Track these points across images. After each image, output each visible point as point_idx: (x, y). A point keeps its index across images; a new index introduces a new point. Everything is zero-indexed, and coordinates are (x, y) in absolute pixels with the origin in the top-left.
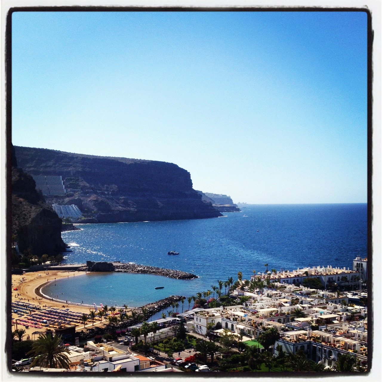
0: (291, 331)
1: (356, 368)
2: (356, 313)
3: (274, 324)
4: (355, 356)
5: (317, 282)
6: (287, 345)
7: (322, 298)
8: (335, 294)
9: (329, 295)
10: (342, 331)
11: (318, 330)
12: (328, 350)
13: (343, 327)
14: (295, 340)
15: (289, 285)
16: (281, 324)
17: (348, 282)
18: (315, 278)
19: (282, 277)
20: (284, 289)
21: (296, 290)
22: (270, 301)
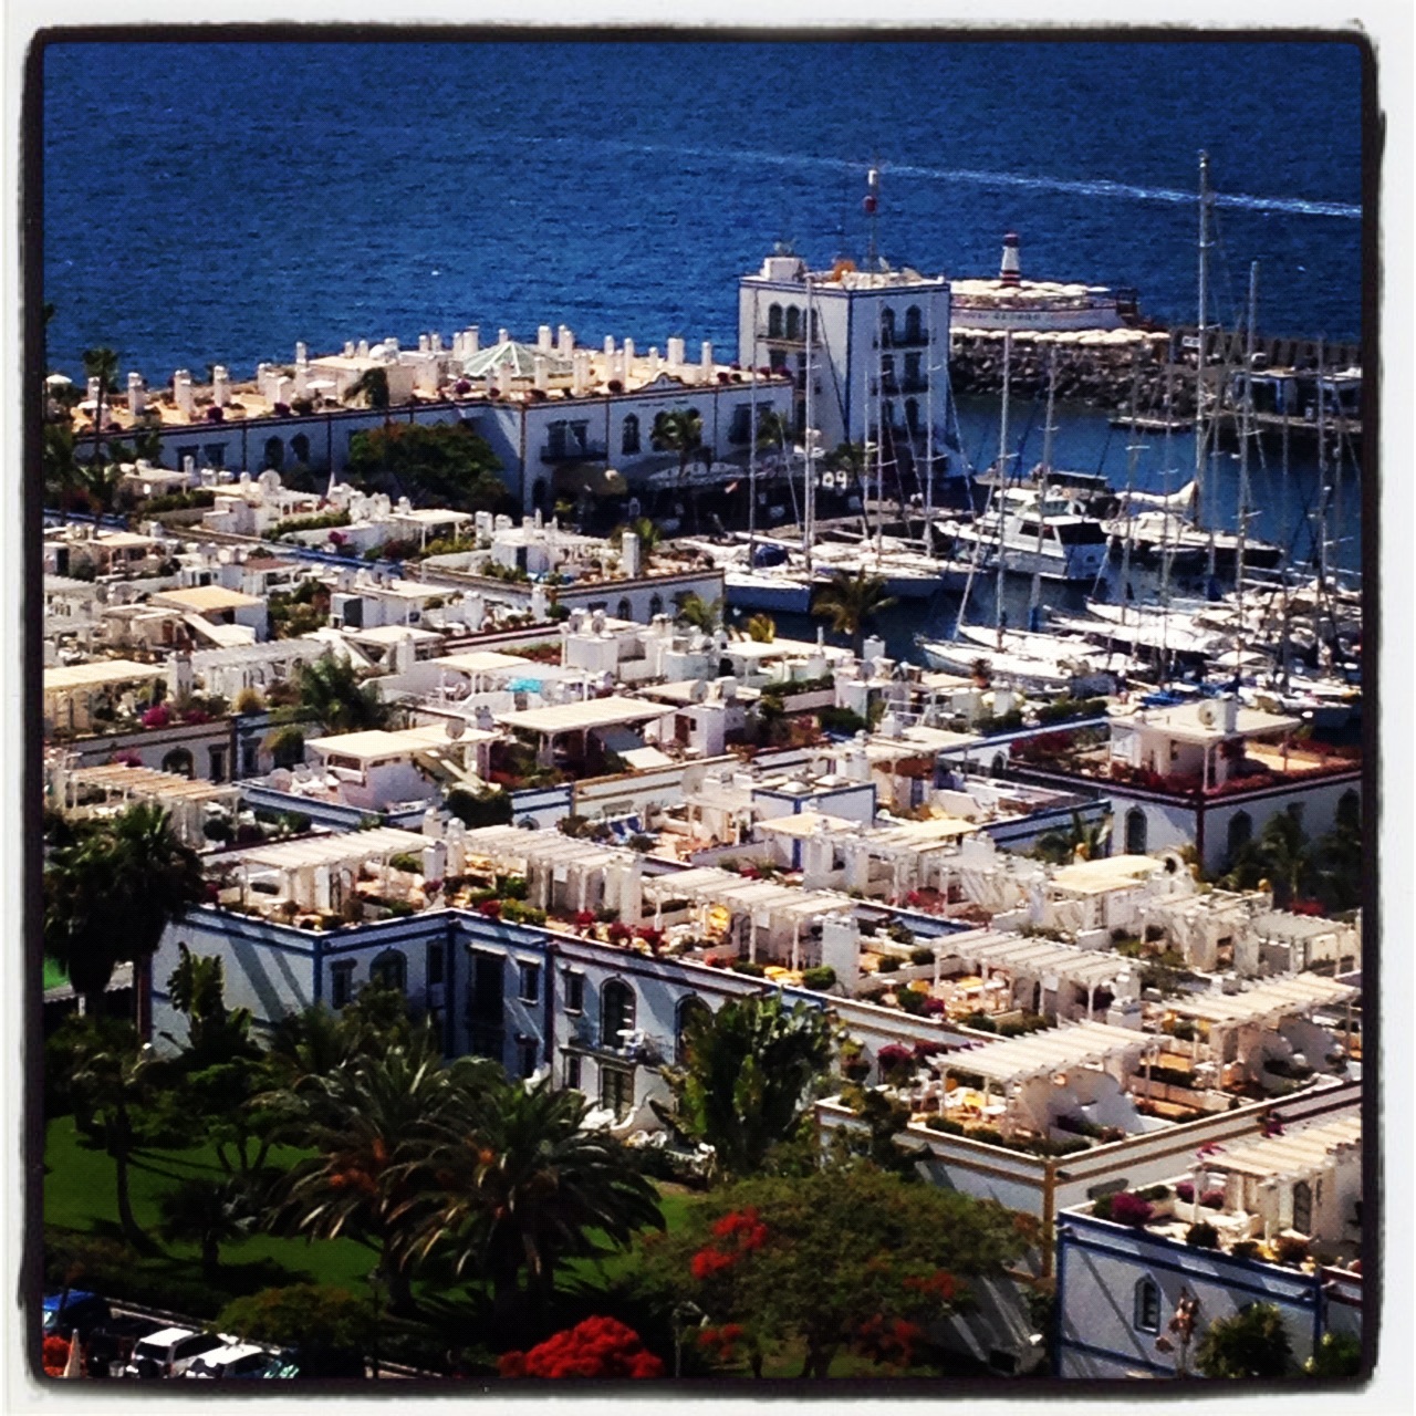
0: (288, 839)
1: (842, 1103)
2: (793, 688)
3: (137, 789)
4: (824, 1015)
5: (458, 462)
6: (264, 954)
7: (514, 578)
8: (617, 542)
9: (567, 552)
10: (697, 827)
11: (511, 824)
12: (597, 978)
13: (707, 793)
14: (330, 913)
15: (236, 481)
16: (203, 788)
17: (707, 456)
18: (441, 430)
19: (173, 417)
20: (190, 513)
21: (296, 518)
22: (86, 607)
